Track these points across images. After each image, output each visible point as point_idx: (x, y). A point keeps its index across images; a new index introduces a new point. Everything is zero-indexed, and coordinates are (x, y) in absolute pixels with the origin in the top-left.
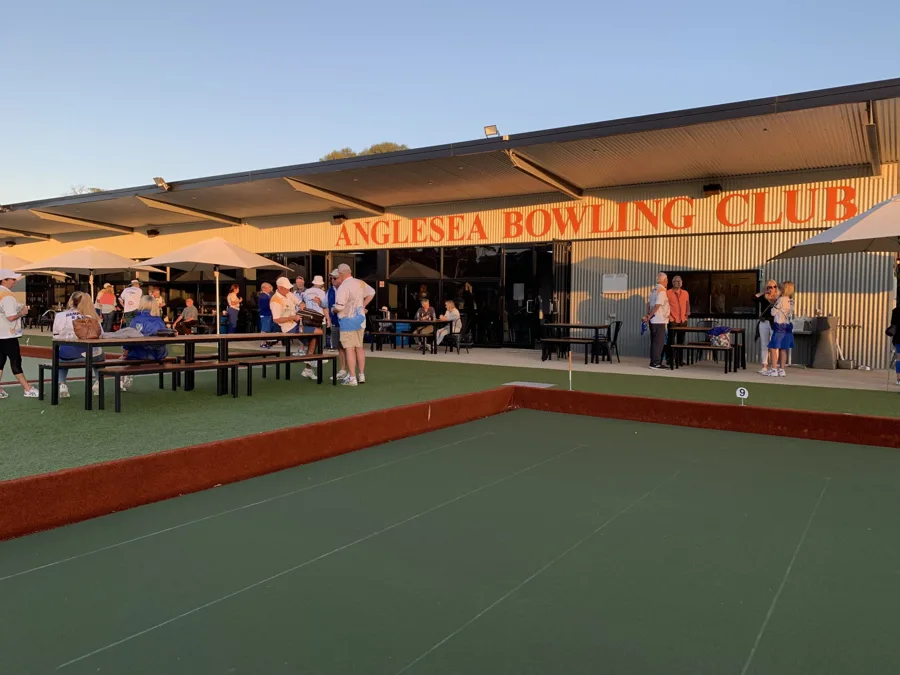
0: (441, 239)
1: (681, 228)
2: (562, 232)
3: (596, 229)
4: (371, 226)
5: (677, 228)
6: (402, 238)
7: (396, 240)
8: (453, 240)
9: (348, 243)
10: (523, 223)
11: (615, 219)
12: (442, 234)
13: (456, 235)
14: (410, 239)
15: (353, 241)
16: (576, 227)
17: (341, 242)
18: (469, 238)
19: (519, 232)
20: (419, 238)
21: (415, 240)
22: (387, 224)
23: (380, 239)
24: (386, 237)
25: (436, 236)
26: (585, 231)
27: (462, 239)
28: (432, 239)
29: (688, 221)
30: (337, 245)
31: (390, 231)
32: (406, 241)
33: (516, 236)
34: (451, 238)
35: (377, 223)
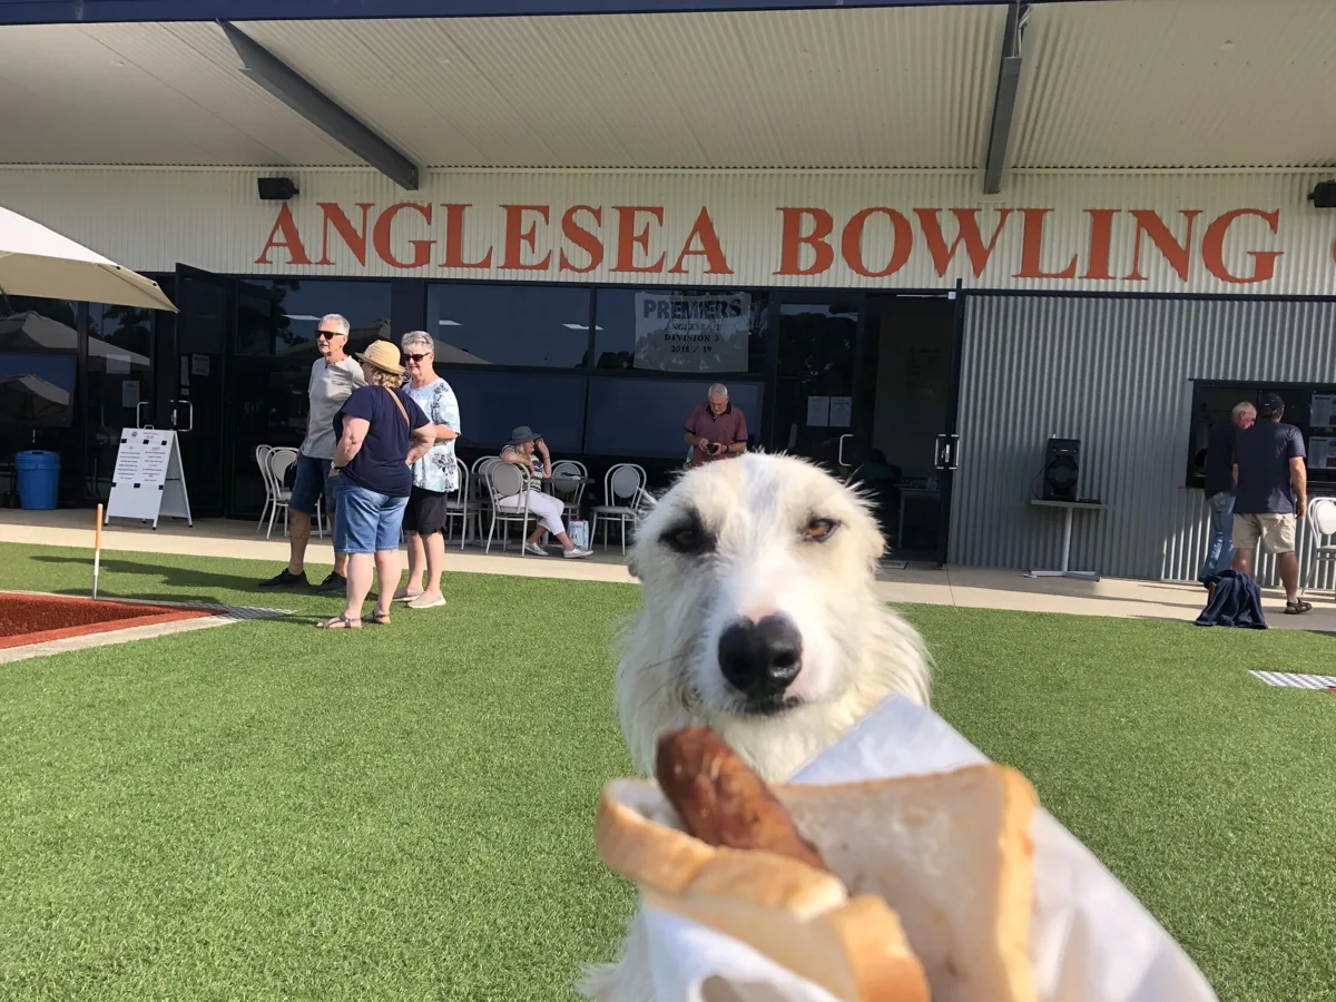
0: (592, 267)
1: (1242, 281)
2: (941, 268)
3: (1030, 266)
4: (374, 216)
5: (1233, 280)
6: (472, 251)
7: (454, 258)
8: (630, 269)
9: (299, 256)
10: (834, 240)
11: (1082, 248)
12: (596, 250)
13: (639, 257)
14: (499, 257)
15: (313, 250)
16: (979, 259)
17: (272, 253)
18: (678, 269)
19: (824, 261)
20: (526, 256)
21: (512, 260)
22: (427, 212)
23: (403, 250)
24: (423, 251)
25: (580, 257)
26: (1002, 271)
27: (657, 268)
28: (564, 264)
29: (1264, 265)
30: (263, 260)
31: (438, 232)
32: (486, 263)
33: (812, 271)
34: (625, 263)
35: (392, 210)
